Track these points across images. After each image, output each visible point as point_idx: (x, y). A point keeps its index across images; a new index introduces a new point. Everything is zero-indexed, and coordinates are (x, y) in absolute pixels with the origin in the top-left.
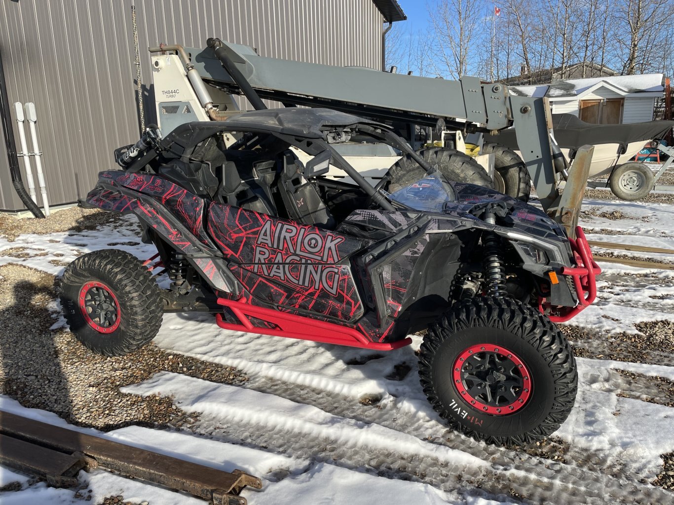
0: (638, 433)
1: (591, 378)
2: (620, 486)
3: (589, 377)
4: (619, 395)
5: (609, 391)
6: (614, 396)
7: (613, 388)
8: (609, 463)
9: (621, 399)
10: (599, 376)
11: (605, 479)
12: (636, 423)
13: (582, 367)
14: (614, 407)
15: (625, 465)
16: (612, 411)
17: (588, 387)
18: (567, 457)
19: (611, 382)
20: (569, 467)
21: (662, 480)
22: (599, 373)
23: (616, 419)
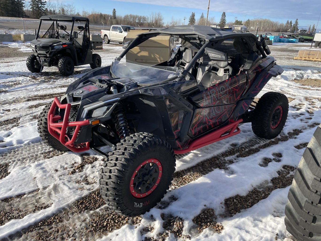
0: (22, 175)
1: (58, 190)
2: (21, 156)
3: (59, 190)
4: (39, 189)
5: (45, 188)
6: (40, 187)
7: (44, 191)
8: (28, 161)
9: (36, 188)
10: (55, 194)
11: (27, 156)
12: (24, 179)
13: (67, 193)
14: (37, 181)
15: (22, 163)
16: (37, 178)
17: (55, 183)
18: (42, 155)
19: (46, 194)
20: (39, 152)
21: (7, 165)
22: (56, 195)
23: (34, 176)
